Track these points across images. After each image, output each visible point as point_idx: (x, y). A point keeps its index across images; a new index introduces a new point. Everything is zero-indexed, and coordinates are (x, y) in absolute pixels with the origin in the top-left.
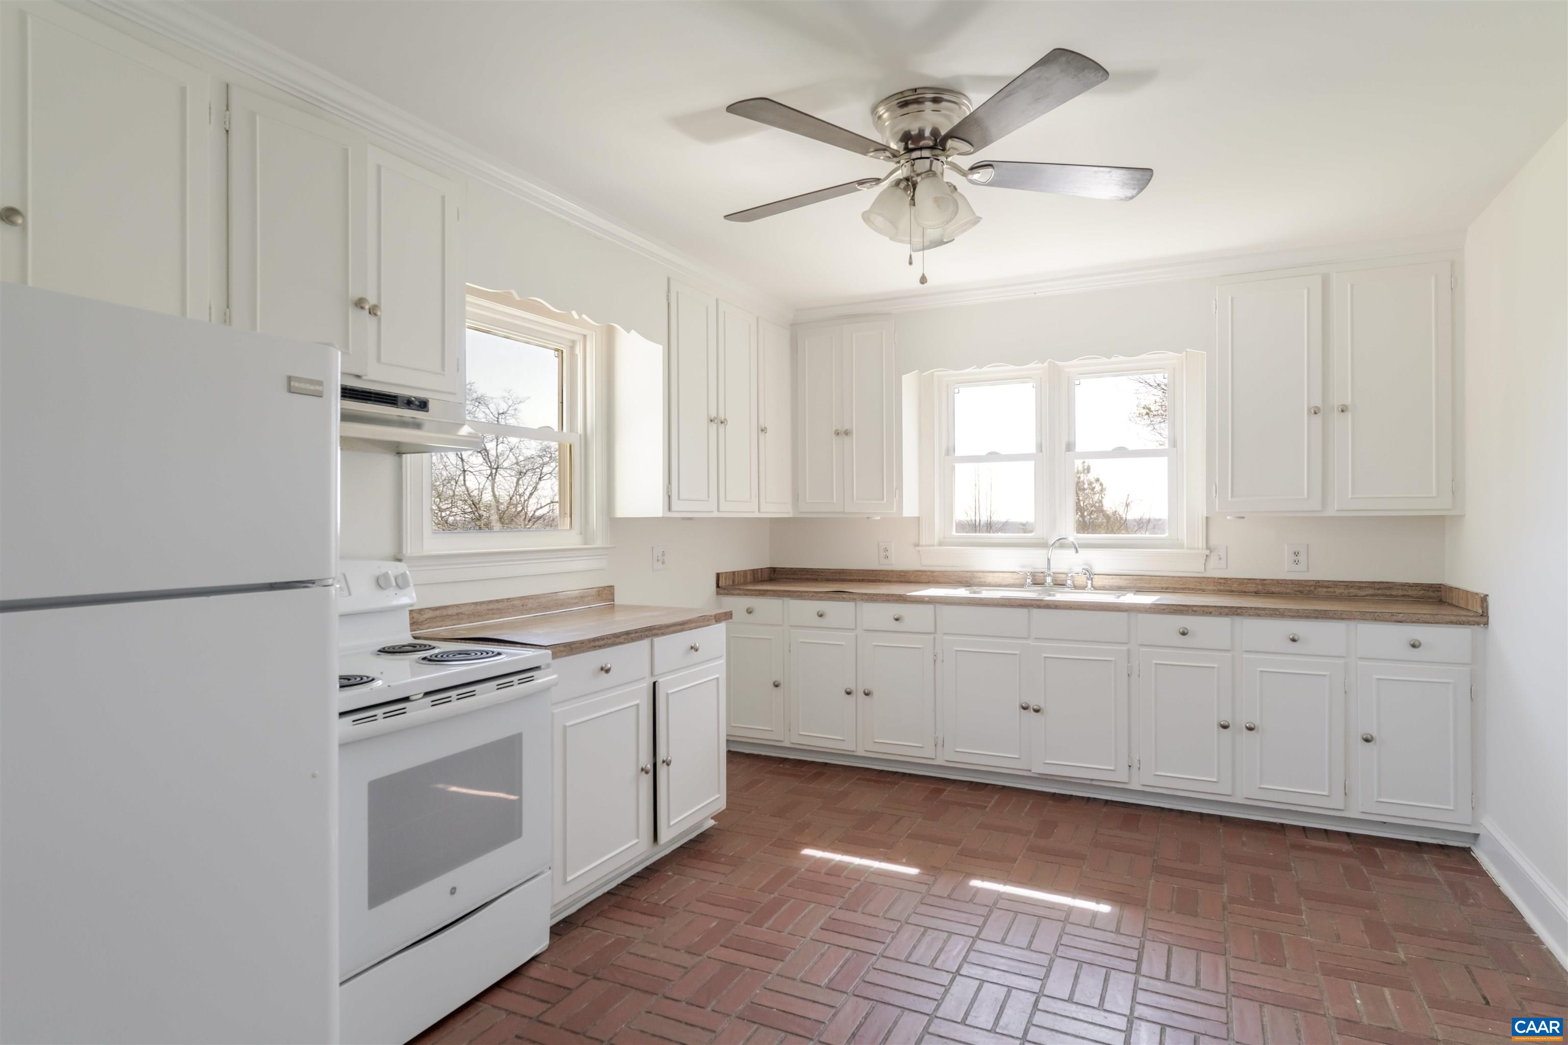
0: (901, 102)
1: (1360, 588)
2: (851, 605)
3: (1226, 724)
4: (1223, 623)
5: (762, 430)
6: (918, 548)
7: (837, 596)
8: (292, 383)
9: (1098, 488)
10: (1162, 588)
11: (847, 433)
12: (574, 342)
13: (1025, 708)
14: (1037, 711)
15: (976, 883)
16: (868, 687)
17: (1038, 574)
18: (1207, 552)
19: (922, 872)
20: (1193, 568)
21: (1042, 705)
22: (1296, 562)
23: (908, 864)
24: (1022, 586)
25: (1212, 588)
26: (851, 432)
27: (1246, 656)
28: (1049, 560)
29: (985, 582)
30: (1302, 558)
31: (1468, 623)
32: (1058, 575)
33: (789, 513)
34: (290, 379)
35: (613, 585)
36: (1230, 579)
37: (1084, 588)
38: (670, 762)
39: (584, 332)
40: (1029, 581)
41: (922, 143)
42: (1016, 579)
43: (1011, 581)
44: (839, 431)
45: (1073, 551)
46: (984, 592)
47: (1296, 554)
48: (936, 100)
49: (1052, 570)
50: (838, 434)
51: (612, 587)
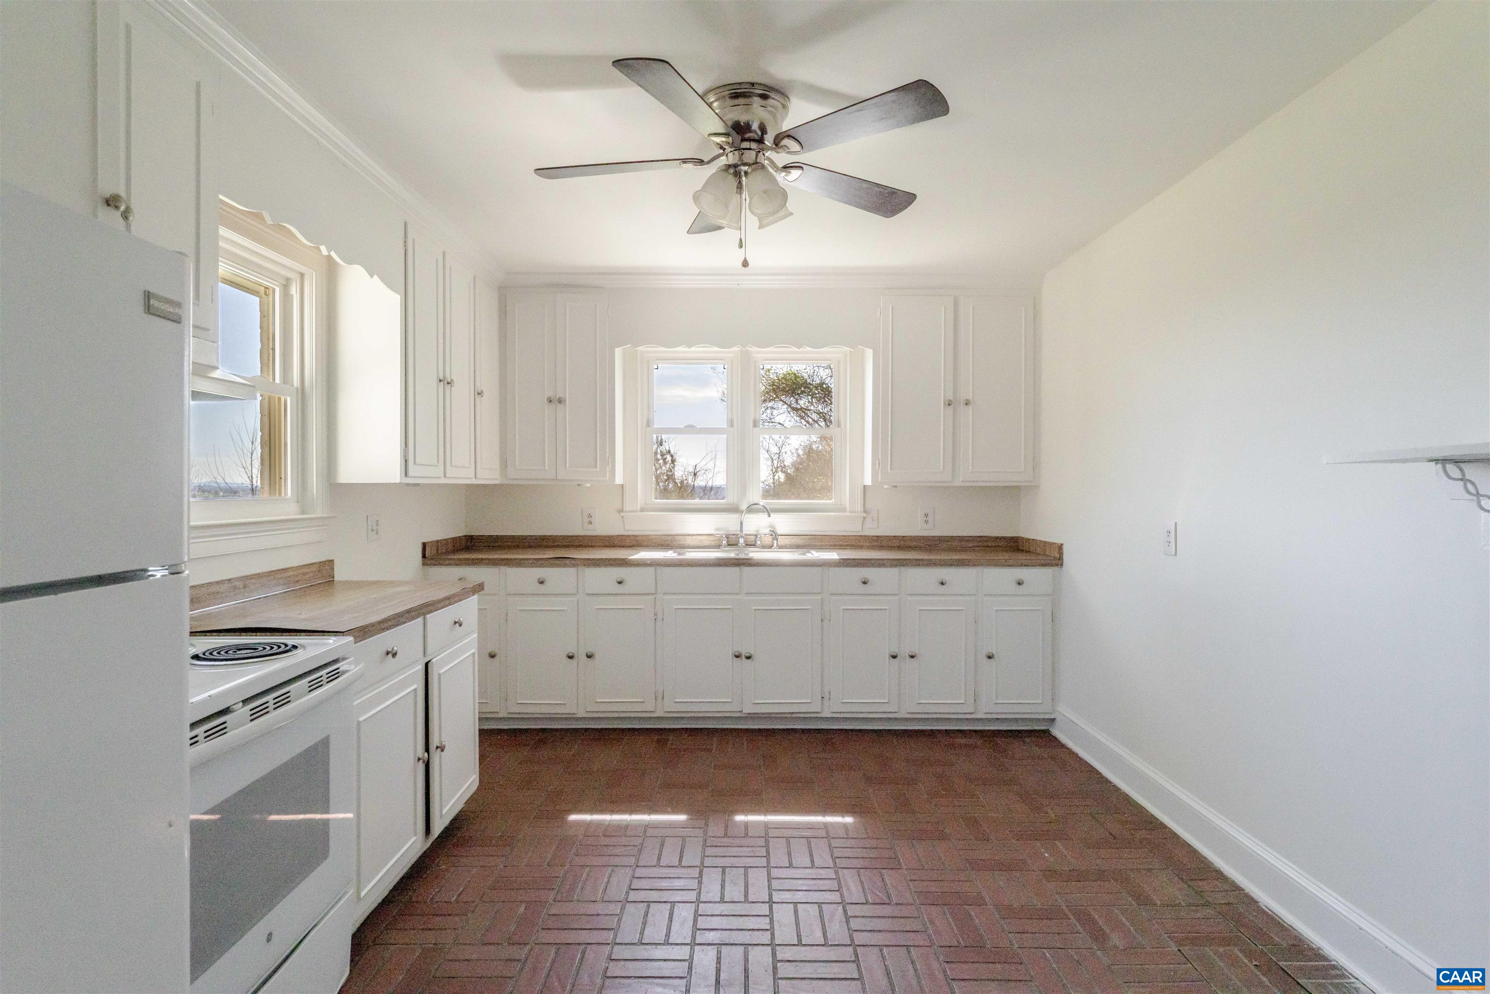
0: (733, 93)
1: (968, 541)
2: (572, 571)
3: (895, 654)
4: (892, 573)
5: (479, 394)
6: (622, 514)
7: (558, 562)
8: (152, 302)
9: (669, 458)
10: (831, 545)
11: (560, 401)
12: (288, 280)
13: (737, 657)
14: (748, 658)
15: (739, 818)
16: (590, 650)
17: (730, 536)
18: (864, 515)
19: (689, 817)
20: (853, 528)
21: (752, 652)
22: (926, 522)
23: (675, 811)
24: (718, 546)
25: (867, 544)
26: (565, 401)
27: (909, 598)
28: (741, 523)
29: (684, 545)
30: (930, 519)
31: (1052, 565)
32: (748, 537)
33: (496, 479)
34: (148, 295)
35: (332, 559)
36: (881, 537)
37: (771, 547)
38: (445, 747)
39: (303, 269)
40: (724, 542)
41: (747, 135)
42: (712, 541)
43: (707, 543)
44: (552, 399)
45: (766, 515)
46: (687, 553)
47: (926, 515)
48: (764, 97)
49: (744, 532)
50: (551, 401)
51: (332, 561)
